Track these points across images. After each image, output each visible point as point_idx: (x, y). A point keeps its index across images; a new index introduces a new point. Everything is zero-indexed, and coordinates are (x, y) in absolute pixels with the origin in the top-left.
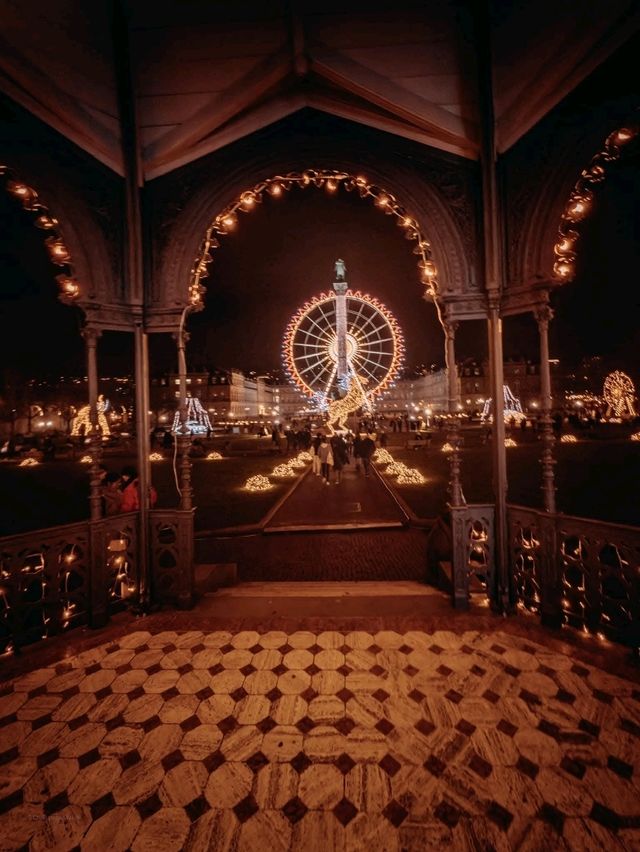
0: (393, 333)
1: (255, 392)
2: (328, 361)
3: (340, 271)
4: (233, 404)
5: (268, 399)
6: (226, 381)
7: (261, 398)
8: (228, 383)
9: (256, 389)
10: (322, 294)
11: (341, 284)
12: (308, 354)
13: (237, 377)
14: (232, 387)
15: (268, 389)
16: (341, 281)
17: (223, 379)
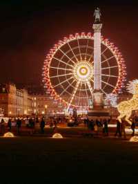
0: (118, 62)
1: (21, 99)
2: (73, 79)
3: (98, 16)
4: (10, 106)
5: (29, 104)
6: (6, 90)
7: (26, 103)
8: (7, 92)
9: (23, 97)
10: (71, 35)
11: (98, 25)
12: (59, 74)
13: (13, 88)
14: (9, 95)
15: (30, 97)
16: (98, 23)
17: (4, 89)
